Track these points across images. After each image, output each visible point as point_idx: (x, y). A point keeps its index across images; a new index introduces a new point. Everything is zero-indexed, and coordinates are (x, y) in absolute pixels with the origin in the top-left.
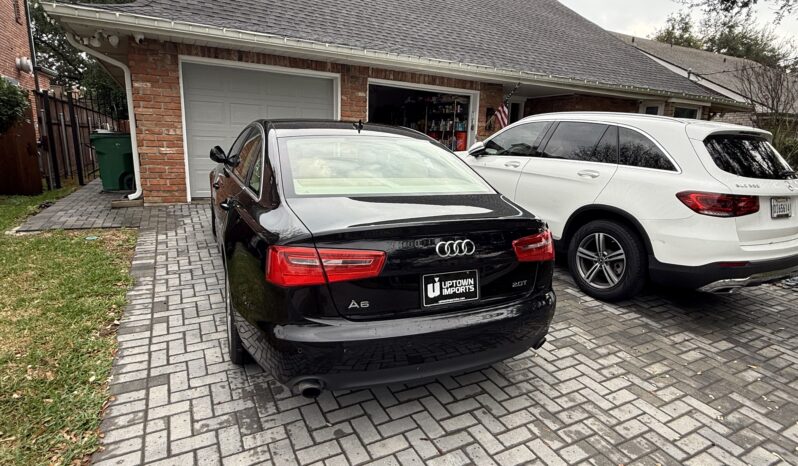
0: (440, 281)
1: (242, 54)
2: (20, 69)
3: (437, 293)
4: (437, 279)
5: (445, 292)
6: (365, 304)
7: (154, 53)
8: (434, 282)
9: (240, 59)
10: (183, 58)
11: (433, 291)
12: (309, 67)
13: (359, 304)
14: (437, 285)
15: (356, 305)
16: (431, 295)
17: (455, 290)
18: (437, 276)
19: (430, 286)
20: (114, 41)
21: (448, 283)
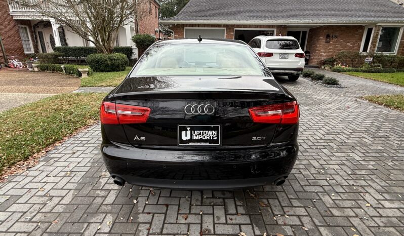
0: (191, 130)
1: (199, 25)
2: (156, 32)
3: (189, 137)
4: (188, 129)
5: (194, 137)
6: (143, 139)
7: (179, 27)
8: (186, 130)
9: (198, 27)
10: (185, 28)
11: (185, 136)
12: (217, 27)
13: (140, 138)
14: (189, 133)
15: (138, 139)
16: (184, 138)
17: (202, 137)
18: (189, 127)
19: (183, 133)
20: (171, 26)
21: (197, 132)
